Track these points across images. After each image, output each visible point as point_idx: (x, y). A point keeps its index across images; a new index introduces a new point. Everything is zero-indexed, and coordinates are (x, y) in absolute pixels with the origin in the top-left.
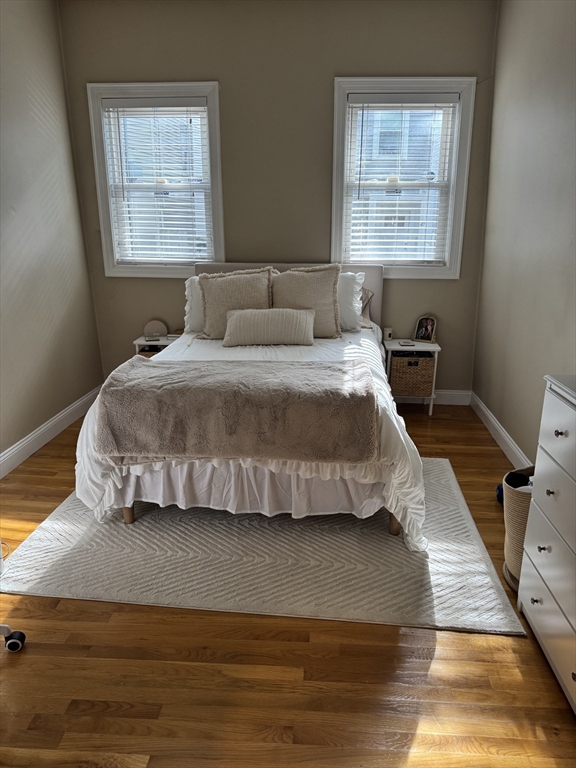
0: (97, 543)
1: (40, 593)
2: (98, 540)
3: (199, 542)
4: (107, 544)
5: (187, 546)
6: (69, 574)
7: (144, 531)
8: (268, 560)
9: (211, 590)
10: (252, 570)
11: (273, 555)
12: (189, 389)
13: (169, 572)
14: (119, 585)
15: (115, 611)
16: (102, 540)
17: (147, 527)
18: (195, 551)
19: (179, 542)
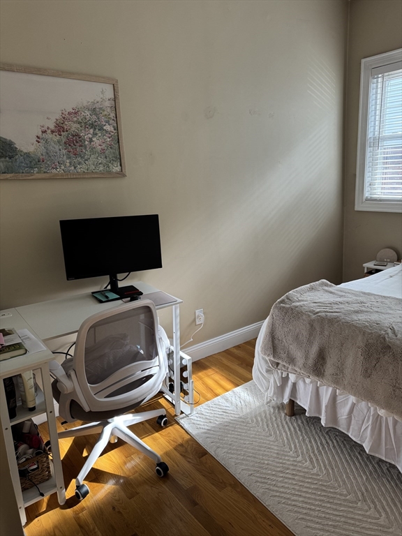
0: (257, 421)
1: (200, 441)
2: (259, 419)
3: (330, 462)
4: (263, 425)
5: (317, 460)
6: (225, 437)
7: (294, 428)
8: (383, 520)
9: (309, 515)
10: (360, 520)
11: (392, 518)
12: (338, 322)
13: (287, 476)
14: (247, 465)
15: (231, 485)
16: (262, 420)
17: (299, 426)
18: (320, 469)
19: (313, 452)
